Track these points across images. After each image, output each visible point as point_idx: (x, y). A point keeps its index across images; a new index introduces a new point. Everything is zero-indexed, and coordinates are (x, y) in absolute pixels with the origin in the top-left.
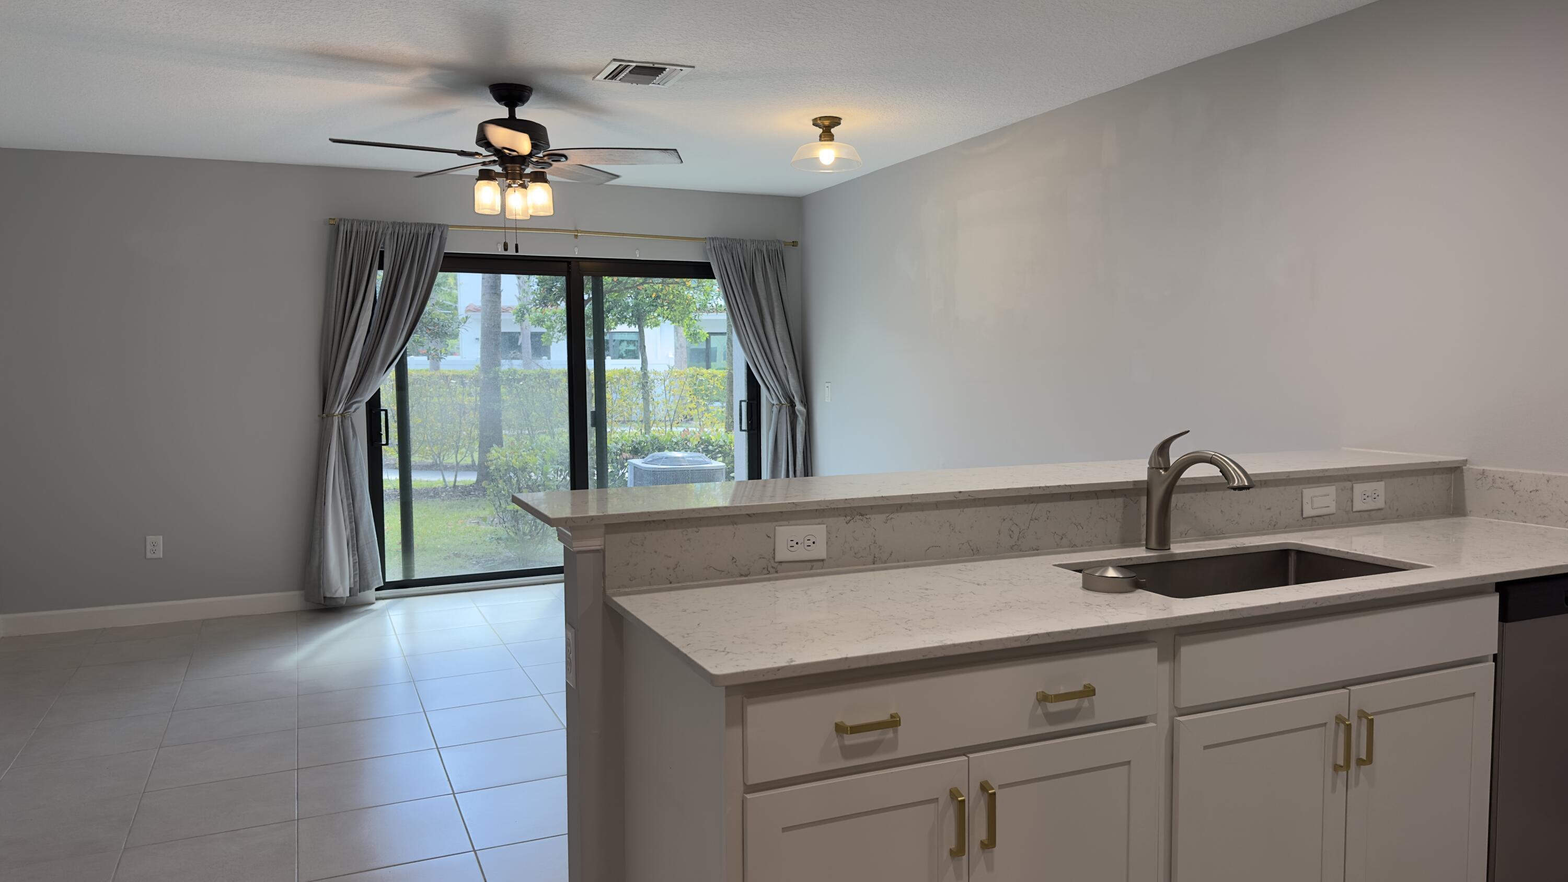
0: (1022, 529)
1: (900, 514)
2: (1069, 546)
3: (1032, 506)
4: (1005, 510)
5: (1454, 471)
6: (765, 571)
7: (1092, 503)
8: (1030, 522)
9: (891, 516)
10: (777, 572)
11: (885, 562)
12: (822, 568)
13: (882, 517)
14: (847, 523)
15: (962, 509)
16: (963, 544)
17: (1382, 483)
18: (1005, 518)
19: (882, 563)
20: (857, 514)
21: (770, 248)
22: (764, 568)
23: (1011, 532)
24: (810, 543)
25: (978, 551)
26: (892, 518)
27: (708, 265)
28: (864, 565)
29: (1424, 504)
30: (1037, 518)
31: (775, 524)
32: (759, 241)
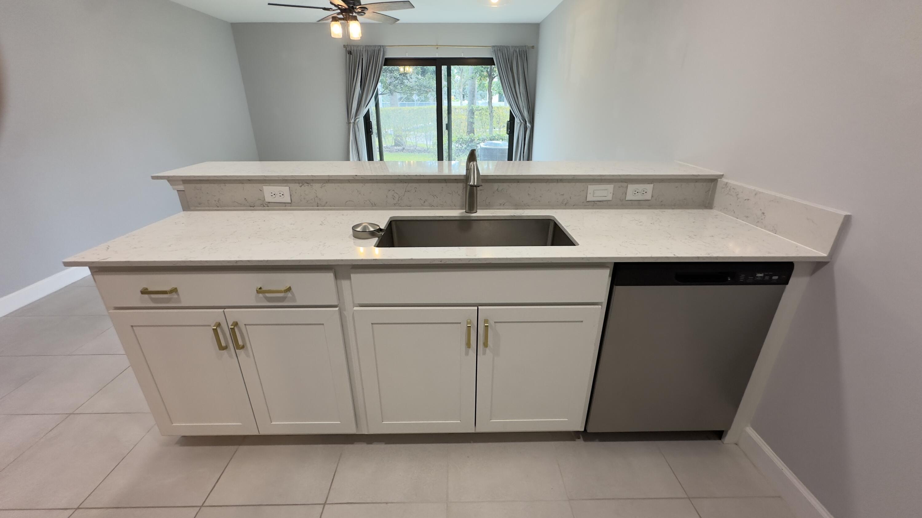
0: (400, 196)
1: (329, 184)
2: (429, 206)
3: (405, 184)
4: (390, 186)
5: (713, 181)
6: (262, 206)
7: (444, 185)
8: (405, 193)
9: (323, 185)
10: (268, 206)
11: (324, 206)
12: (291, 207)
13: (319, 185)
14: (300, 187)
15: (364, 184)
16: (366, 201)
17: (652, 185)
18: (390, 189)
19: (322, 206)
20: (305, 183)
21: (520, 50)
22: (261, 204)
23: (394, 197)
24: (281, 195)
25: (375, 205)
26: (324, 186)
27: (492, 59)
28: (313, 207)
29: (684, 199)
30: (409, 191)
31: (263, 184)
32: (515, 47)
